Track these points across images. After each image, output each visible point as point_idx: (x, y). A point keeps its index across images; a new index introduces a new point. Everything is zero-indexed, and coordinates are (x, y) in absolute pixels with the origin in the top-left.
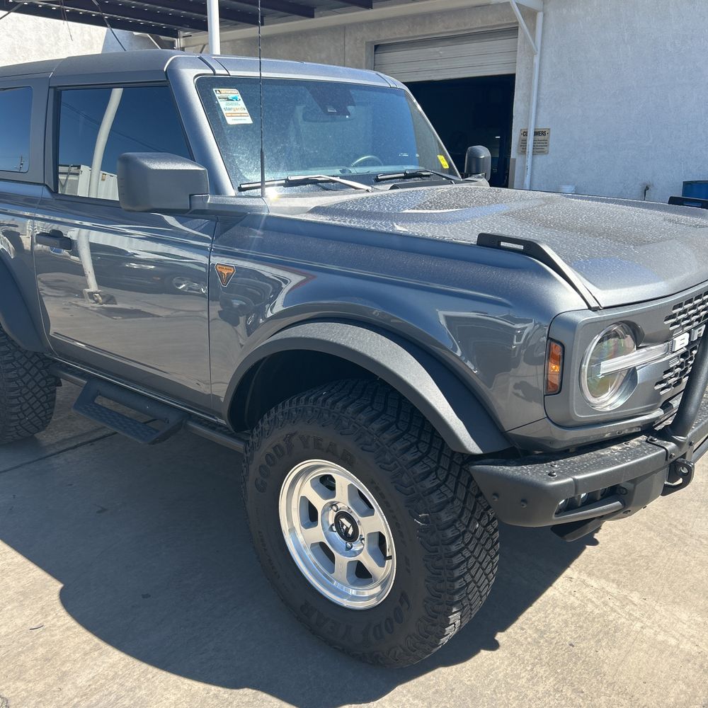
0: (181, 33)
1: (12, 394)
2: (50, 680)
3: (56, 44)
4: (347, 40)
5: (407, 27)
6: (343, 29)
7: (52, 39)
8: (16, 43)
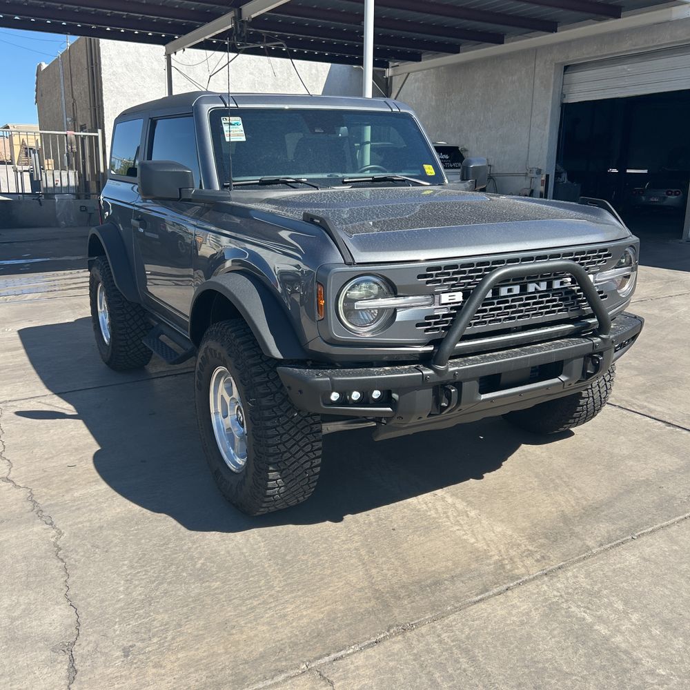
0: (391, 64)
1: (121, 332)
2: (61, 491)
3: (288, 78)
4: (538, 62)
5: (595, 47)
6: (535, 51)
7: (285, 74)
8: (256, 79)
